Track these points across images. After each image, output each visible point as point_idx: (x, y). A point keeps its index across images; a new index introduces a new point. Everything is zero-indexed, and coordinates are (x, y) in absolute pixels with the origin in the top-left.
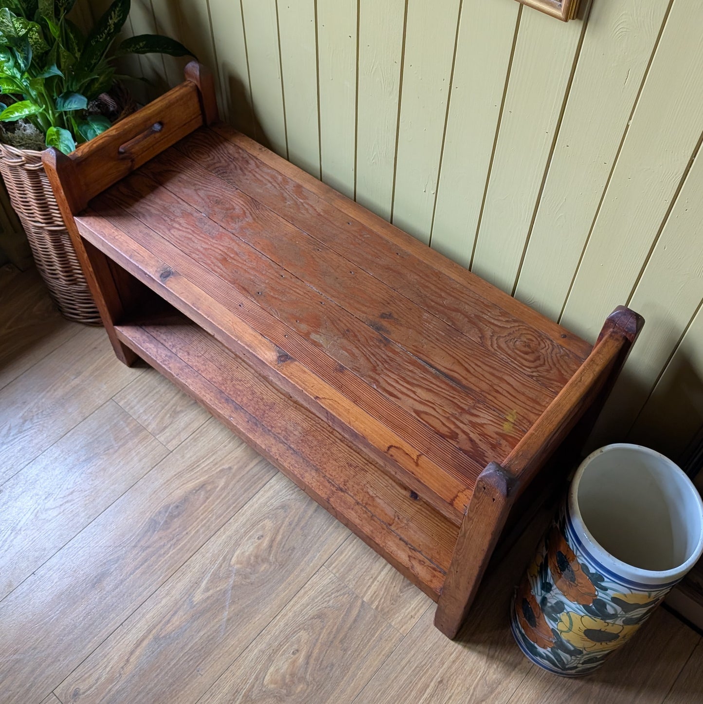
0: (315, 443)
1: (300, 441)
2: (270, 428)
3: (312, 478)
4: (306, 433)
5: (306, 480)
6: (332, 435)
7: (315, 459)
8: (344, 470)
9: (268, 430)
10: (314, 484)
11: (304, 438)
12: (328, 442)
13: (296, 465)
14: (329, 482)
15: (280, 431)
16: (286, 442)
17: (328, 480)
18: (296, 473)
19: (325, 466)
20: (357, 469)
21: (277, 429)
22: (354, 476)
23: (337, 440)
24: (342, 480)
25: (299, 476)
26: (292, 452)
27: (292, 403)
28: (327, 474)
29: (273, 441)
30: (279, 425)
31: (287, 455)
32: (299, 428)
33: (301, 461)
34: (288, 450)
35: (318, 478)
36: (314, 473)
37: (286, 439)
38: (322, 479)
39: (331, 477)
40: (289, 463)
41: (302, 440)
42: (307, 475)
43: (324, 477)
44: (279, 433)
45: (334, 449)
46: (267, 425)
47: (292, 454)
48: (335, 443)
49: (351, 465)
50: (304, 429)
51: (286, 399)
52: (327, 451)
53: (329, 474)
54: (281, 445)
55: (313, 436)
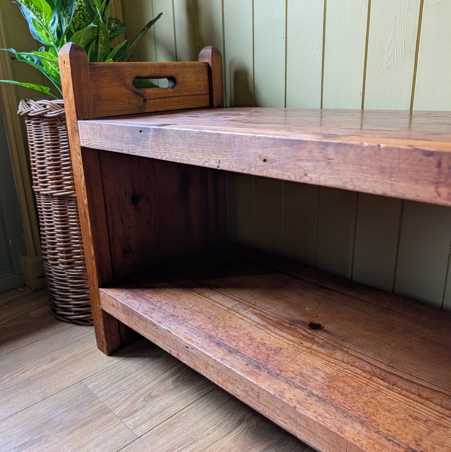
0: (350, 390)
1: (326, 387)
2: (278, 372)
3: (358, 433)
4: (332, 378)
5: (347, 435)
6: (371, 382)
7: (354, 408)
8: (407, 424)
9: (276, 374)
10: (364, 442)
11: (330, 384)
12: (368, 389)
13: (327, 415)
14: (389, 440)
15: (294, 376)
16: (305, 387)
17: (386, 437)
18: (329, 425)
19: (374, 418)
20: (429, 424)
21: (289, 373)
22: (429, 433)
23: (381, 387)
24: (410, 437)
25: (334, 430)
26: (317, 399)
27: (304, 349)
28: (381, 429)
29: (286, 386)
30: (290, 369)
31: (309, 402)
32: (320, 373)
33: (334, 410)
34: (309, 396)
35: (368, 434)
36: (358, 427)
37: (304, 384)
38: (376, 435)
39: (390, 433)
40: (315, 412)
41: (327, 386)
42: (347, 428)
43: (378, 432)
44: (292, 378)
45: (381, 398)
46: (274, 369)
47: (316, 401)
48: (380, 390)
49: (416, 418)
50: (328, 374)
51: (296, 345)
52: (371, 400)
53: (384, 428)
54: (298, 390)
55: (344, 382)
